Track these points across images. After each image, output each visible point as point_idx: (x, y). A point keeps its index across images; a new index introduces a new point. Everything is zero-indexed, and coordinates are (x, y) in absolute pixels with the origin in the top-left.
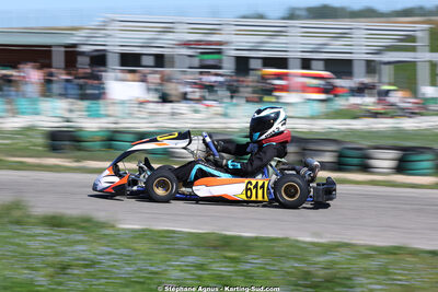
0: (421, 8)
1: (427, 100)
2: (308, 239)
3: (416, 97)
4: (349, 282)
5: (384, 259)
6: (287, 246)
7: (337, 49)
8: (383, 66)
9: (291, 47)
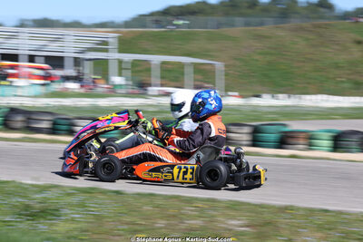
0: (112, 23)
1: (115, 86)
2: (30, 182)
3: (107, 83)
4: (56, 213)
5: (82, 197)
6: (13, 187)
7: (53, 49)
8: (86, 62)
9: (20, 47)
